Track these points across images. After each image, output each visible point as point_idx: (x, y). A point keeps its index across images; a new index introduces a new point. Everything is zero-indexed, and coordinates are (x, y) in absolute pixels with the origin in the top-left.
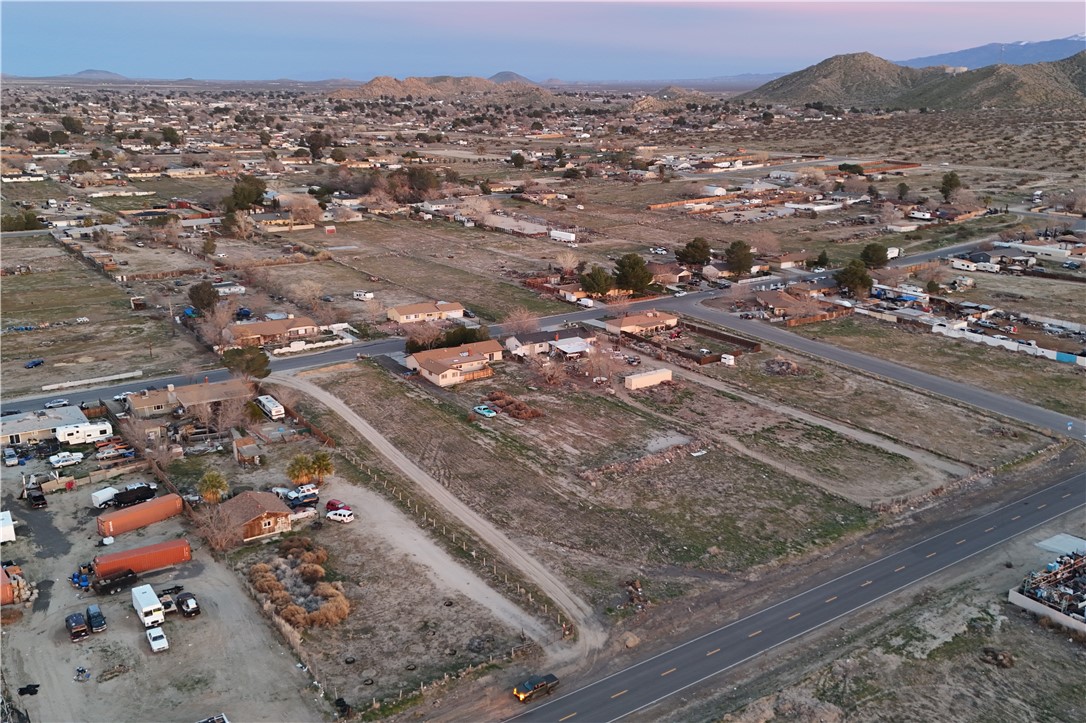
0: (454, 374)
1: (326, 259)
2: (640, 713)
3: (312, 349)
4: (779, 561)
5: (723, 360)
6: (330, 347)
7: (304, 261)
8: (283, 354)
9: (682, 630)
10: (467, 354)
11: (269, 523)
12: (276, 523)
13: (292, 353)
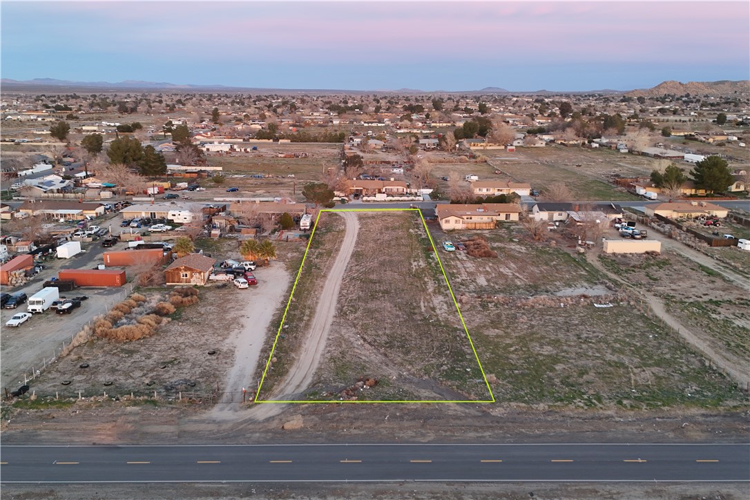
0: (456, 221)
1: (482, 162)
2: (196, 485)
3: (391, 201)
4: (549, 406)
5: (739, 245)
6: (405, 201)
7: (467, 162)
8: (369, 201)
9: (356, 432)
10: (482, 210)
11: (186, 276)
12: (192, 276)
13: (374, 201)
